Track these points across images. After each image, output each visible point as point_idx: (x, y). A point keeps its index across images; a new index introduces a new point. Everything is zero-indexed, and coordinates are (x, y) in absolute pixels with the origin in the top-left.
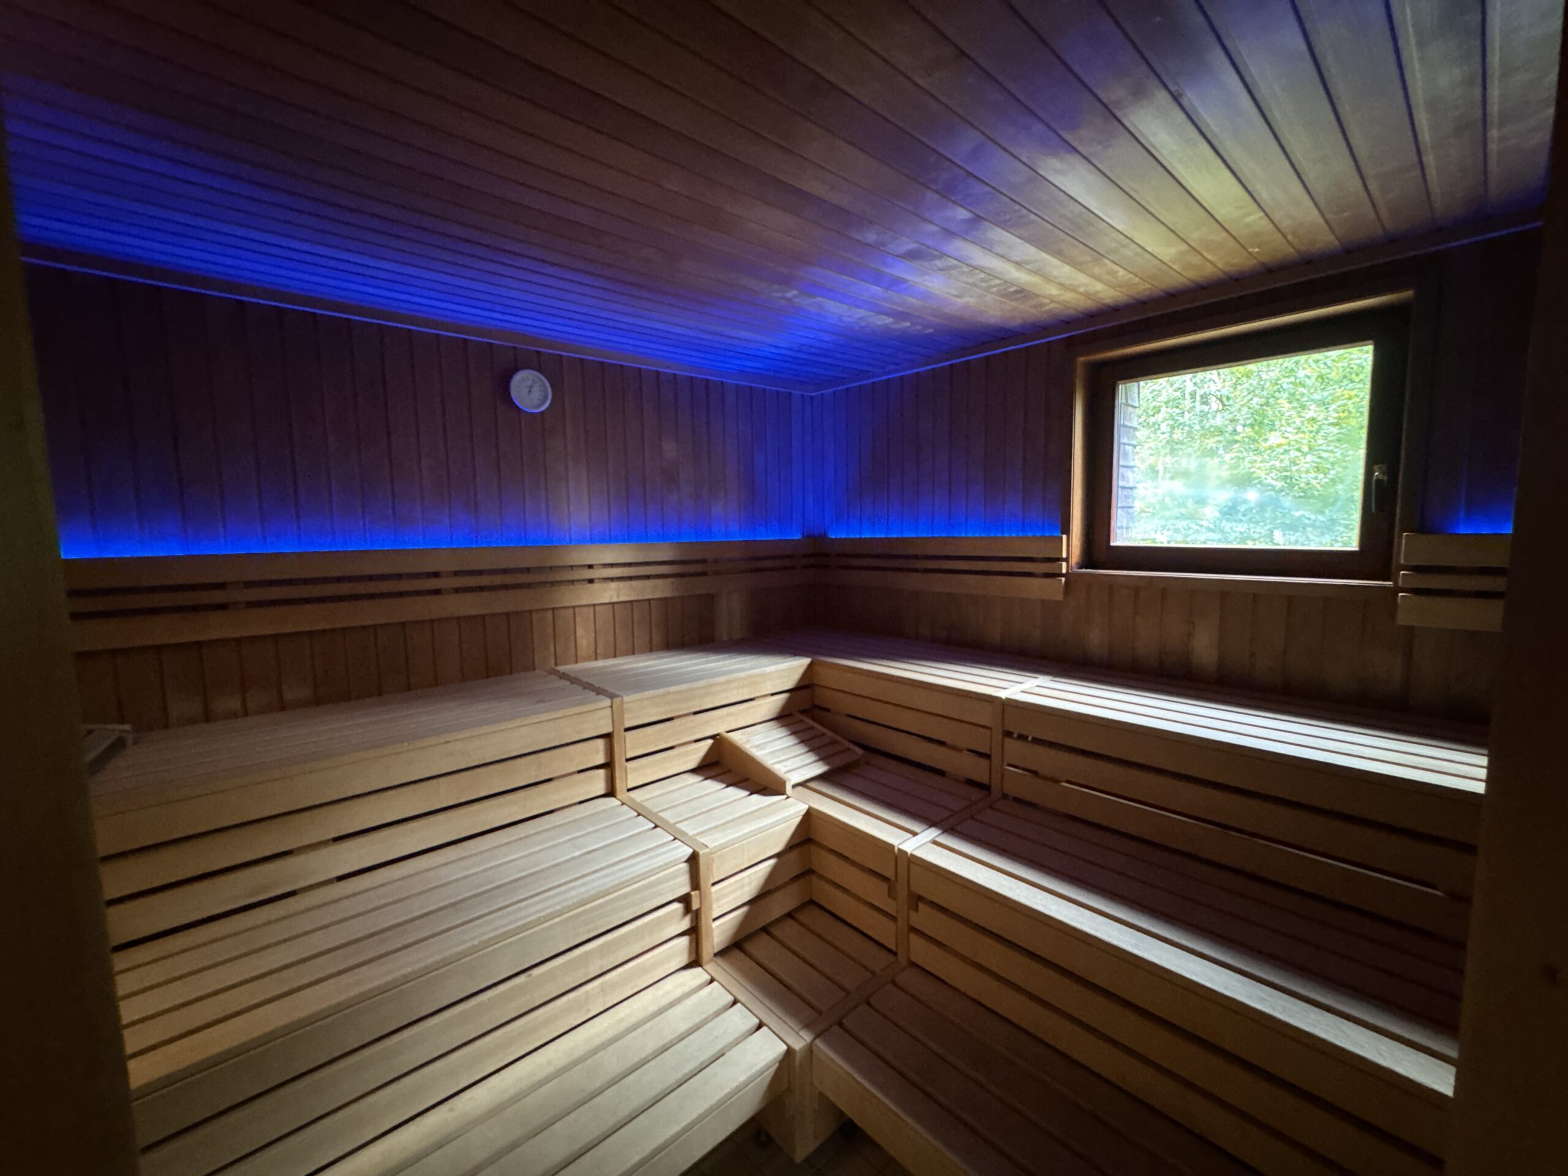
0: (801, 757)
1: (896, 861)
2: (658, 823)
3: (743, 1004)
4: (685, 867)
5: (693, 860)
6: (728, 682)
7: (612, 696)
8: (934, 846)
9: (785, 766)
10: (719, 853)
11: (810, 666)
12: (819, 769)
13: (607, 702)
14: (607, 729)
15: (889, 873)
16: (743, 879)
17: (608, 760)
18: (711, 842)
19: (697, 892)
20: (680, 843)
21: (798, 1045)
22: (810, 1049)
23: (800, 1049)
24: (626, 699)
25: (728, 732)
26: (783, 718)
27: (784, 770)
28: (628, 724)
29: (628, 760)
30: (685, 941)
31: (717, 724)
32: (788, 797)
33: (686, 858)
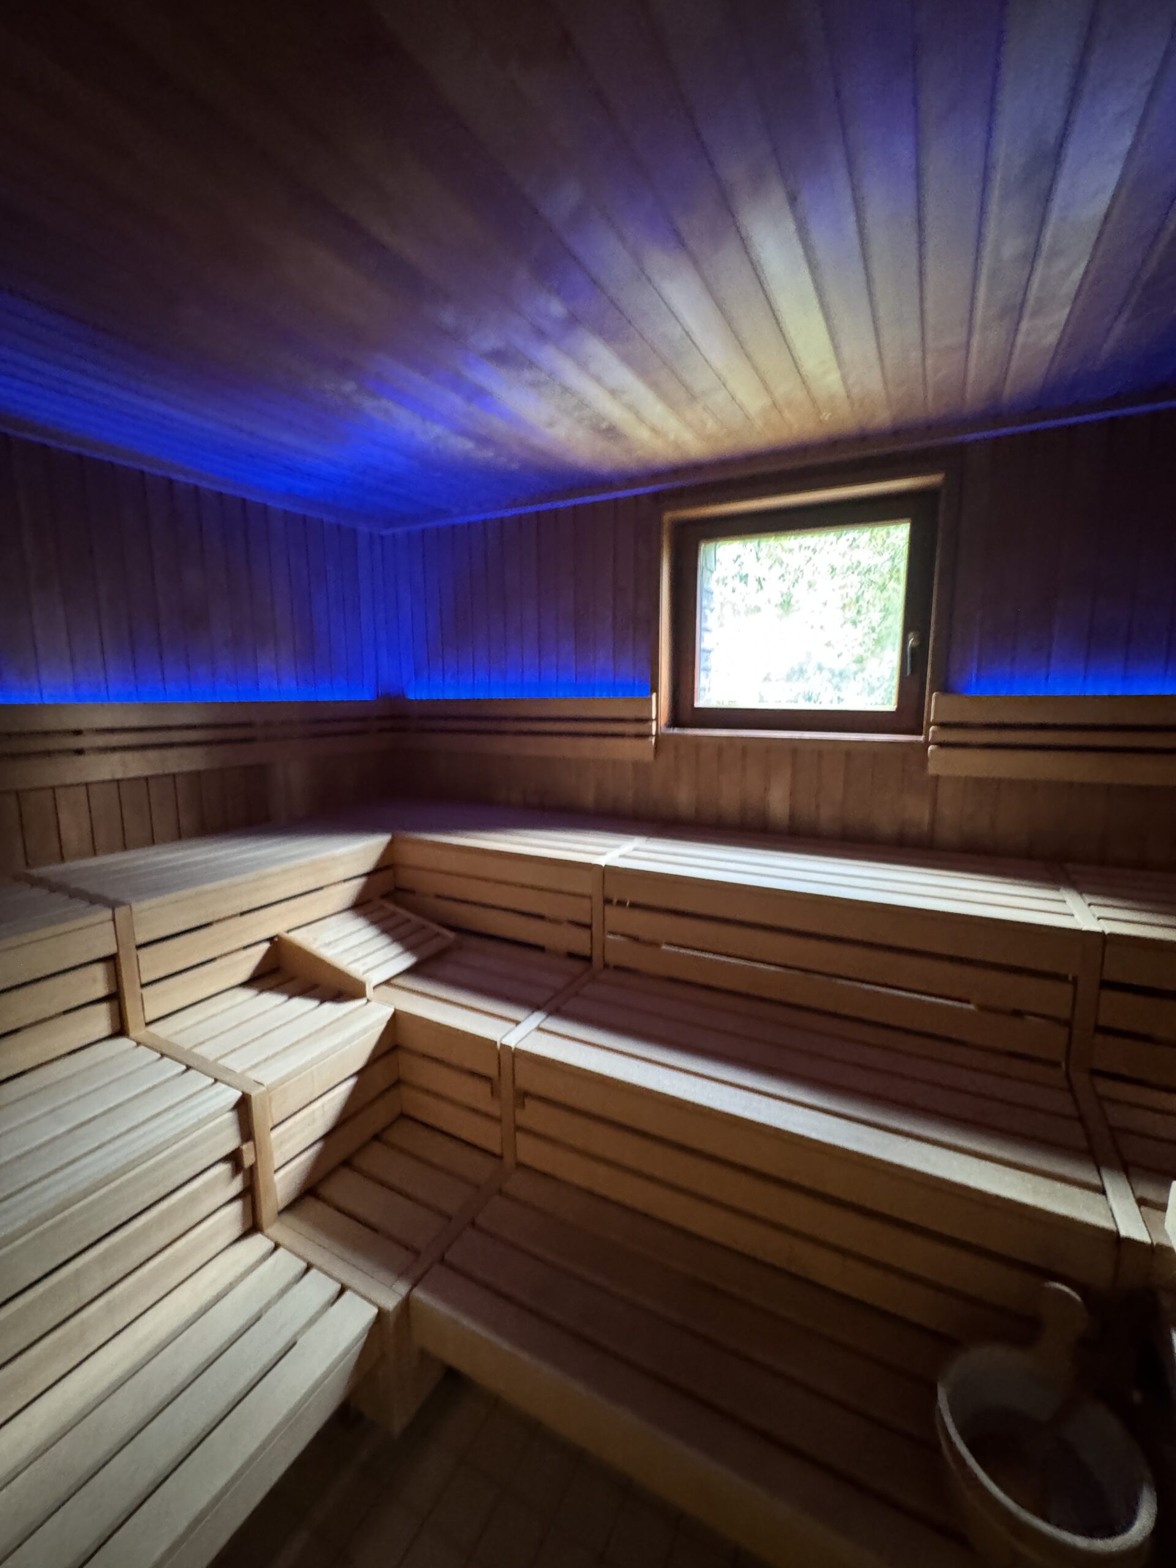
0: (382, 951)
1: (499, 1058)
2: (190, 1064)
3: (320, 1269)
4: (230, 1117)
5: (243, 1106)
6: (285, 871)
7: (113, 905)
8: (540, 1034)
9: (364, 965)
10: (280, 1088)
11: (391, 844)
12: (407, 961)
13: (107, 914)
14: (111, 949)
15: (492, 1072)
16: (313, 1112)
17: (114, 990)
18: (268, 1076)
19: (250, 1144)
20: (224, 1086)
21: (390, 1303)
22: (406, 1304)
23: (396, 1308)
24: (136, 907)
25: (288, 931)
26: (360, 906)
27: (362, 969)
28: (141, 939)
29: (143, 986)
30: (237, 1207)
31: (274, 923)
32: (368, 1001)
33: (231, 1105)
